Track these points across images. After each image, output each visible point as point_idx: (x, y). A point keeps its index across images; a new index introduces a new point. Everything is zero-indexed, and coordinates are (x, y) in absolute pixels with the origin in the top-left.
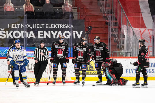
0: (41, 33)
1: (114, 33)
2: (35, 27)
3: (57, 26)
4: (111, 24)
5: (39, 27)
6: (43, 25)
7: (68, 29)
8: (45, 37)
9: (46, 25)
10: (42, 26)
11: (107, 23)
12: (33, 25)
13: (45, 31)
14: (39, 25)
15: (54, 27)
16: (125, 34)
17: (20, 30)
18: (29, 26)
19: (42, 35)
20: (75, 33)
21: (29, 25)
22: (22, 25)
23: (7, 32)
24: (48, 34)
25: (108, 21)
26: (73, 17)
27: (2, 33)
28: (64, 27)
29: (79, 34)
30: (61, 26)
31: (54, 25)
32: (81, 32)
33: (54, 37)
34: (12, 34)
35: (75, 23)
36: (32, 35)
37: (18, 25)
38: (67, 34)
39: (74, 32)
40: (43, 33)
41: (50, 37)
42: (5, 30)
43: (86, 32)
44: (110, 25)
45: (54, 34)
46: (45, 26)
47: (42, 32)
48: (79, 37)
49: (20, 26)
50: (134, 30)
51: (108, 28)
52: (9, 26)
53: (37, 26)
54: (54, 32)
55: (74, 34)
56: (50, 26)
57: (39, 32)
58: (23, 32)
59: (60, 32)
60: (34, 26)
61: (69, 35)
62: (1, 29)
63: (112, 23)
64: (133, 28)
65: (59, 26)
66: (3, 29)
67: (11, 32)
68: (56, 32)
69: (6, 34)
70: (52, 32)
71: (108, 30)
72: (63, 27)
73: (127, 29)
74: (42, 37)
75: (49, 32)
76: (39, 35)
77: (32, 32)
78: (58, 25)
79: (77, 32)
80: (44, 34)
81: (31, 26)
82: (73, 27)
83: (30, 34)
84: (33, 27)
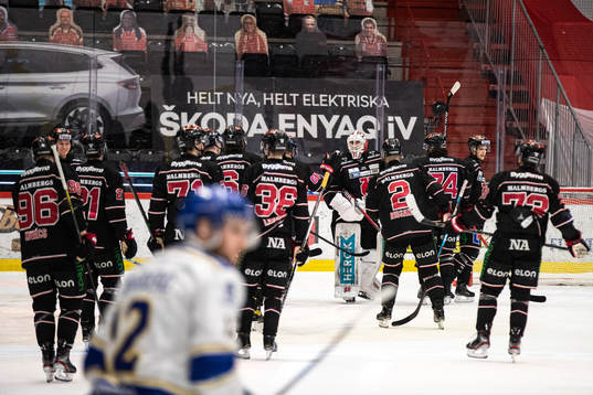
0: (287, 121)
1: (515, 125)
2: (268, 102)
3: (338, 100)
4: (505, 95)
5: (283, 101)
6: (295, 95)
7: (372, 111)
8: (301, 135)
9: (305, 95)
10: (290, 100)
11: (493, 94)
12: (265, 95)
13: (299, 116)
14: (283, 97)
15: (327, 103)
16: (550, 128)
17: (223, 109)
18: (252, 99)
19: (291, 126)
20: (395, 122)
21: (251, 95)
22: (229, 95)
23: (184, 115)
24: (310, 123)
25: (498, 88)
26: (388, 72)
27: (170, 119)
28: (361, 102)
29: (406, 126)
30: (352, 100)
31: (327, 98)
32: (413, 120)
33: (329, 135)
34: (198, 122)
35: (392, 92)
36: (259, 127)
37: (219, 94)
38: (368, 126)
39: (390, 119)
40: (295, 122)
41: (315, 135)
42: (178, 111)
43: (426, 121)
44: (501, 100)
45: (329, 126)
46: (299, 99)
47: (292, 117)
48: (406, 134)
49: (224, 98)
50: (577, 117)
51: (495, 107)
52: (189, 98)
53: (275, 99)
54: (329, 119)
55: (391, 126)
56: (317, 101)
57: (282, 117)
58: (231, 116)
59: (346, 120)
60: (265, 99)
61: (373, 127)
62: (166, 107)
63: (508, 92)
64: (576, 110)
65: (345, 99)
66: (172, 107)
67: (197, 115)
68: (335, 118)
69: (179, 122)
70: (322, 117)
71: (495, 115)
72: (356, 102)
73: (557, 114)
74: (292, 134)
75: (314, 117)
76: (283, 126)
77: (259, 118)
78: (342, 97)
79: (399, 120)
80: (296, 126)
81: (259, 98)
82: (386, 104)
83: (255, 124)
84: (262, 103)
